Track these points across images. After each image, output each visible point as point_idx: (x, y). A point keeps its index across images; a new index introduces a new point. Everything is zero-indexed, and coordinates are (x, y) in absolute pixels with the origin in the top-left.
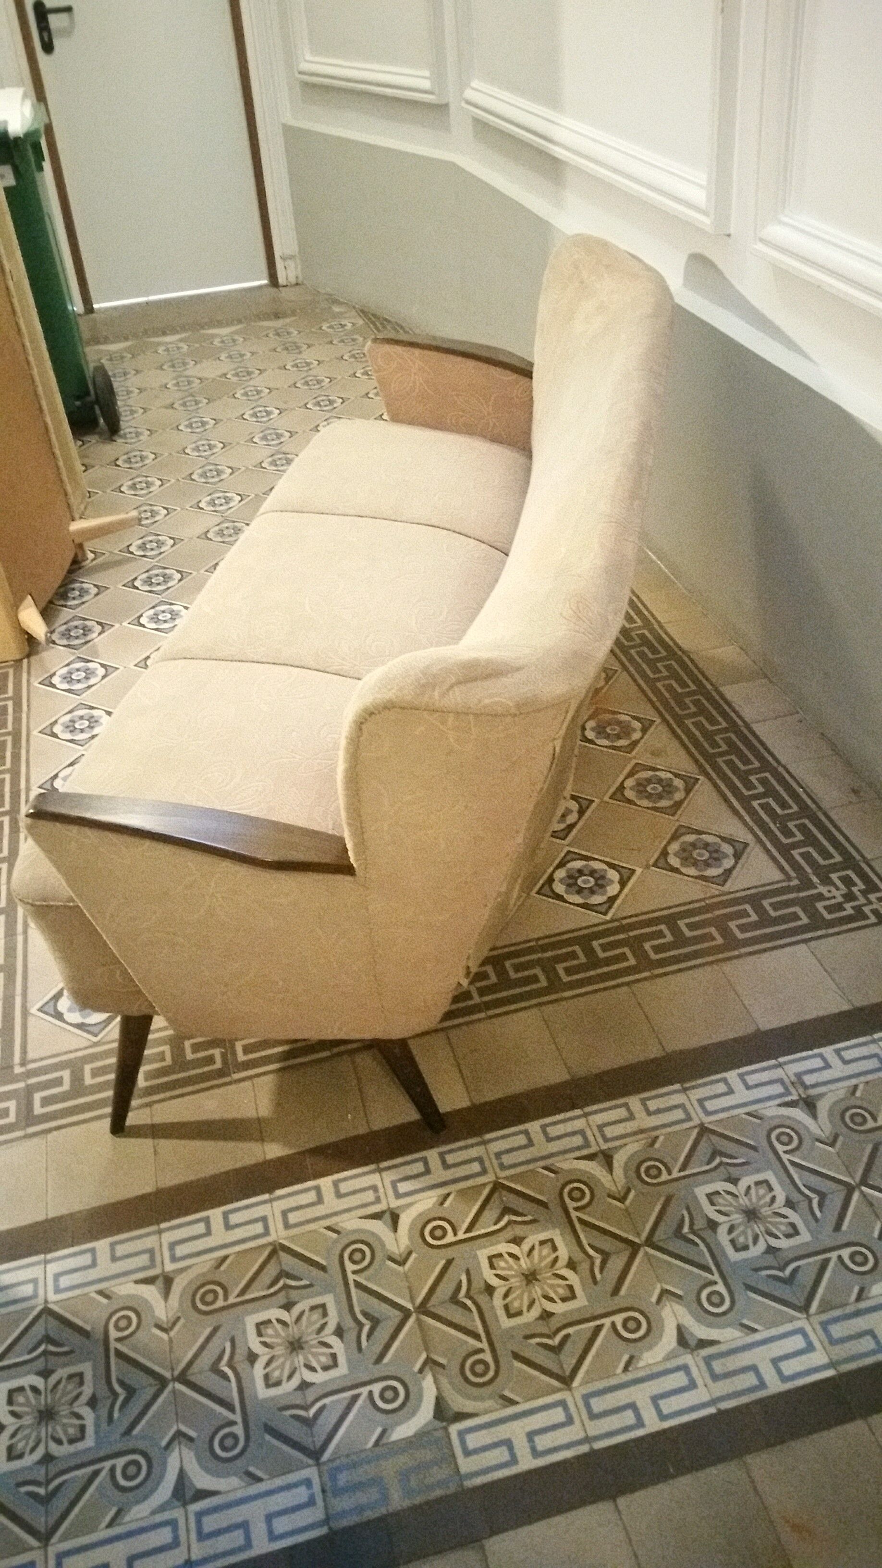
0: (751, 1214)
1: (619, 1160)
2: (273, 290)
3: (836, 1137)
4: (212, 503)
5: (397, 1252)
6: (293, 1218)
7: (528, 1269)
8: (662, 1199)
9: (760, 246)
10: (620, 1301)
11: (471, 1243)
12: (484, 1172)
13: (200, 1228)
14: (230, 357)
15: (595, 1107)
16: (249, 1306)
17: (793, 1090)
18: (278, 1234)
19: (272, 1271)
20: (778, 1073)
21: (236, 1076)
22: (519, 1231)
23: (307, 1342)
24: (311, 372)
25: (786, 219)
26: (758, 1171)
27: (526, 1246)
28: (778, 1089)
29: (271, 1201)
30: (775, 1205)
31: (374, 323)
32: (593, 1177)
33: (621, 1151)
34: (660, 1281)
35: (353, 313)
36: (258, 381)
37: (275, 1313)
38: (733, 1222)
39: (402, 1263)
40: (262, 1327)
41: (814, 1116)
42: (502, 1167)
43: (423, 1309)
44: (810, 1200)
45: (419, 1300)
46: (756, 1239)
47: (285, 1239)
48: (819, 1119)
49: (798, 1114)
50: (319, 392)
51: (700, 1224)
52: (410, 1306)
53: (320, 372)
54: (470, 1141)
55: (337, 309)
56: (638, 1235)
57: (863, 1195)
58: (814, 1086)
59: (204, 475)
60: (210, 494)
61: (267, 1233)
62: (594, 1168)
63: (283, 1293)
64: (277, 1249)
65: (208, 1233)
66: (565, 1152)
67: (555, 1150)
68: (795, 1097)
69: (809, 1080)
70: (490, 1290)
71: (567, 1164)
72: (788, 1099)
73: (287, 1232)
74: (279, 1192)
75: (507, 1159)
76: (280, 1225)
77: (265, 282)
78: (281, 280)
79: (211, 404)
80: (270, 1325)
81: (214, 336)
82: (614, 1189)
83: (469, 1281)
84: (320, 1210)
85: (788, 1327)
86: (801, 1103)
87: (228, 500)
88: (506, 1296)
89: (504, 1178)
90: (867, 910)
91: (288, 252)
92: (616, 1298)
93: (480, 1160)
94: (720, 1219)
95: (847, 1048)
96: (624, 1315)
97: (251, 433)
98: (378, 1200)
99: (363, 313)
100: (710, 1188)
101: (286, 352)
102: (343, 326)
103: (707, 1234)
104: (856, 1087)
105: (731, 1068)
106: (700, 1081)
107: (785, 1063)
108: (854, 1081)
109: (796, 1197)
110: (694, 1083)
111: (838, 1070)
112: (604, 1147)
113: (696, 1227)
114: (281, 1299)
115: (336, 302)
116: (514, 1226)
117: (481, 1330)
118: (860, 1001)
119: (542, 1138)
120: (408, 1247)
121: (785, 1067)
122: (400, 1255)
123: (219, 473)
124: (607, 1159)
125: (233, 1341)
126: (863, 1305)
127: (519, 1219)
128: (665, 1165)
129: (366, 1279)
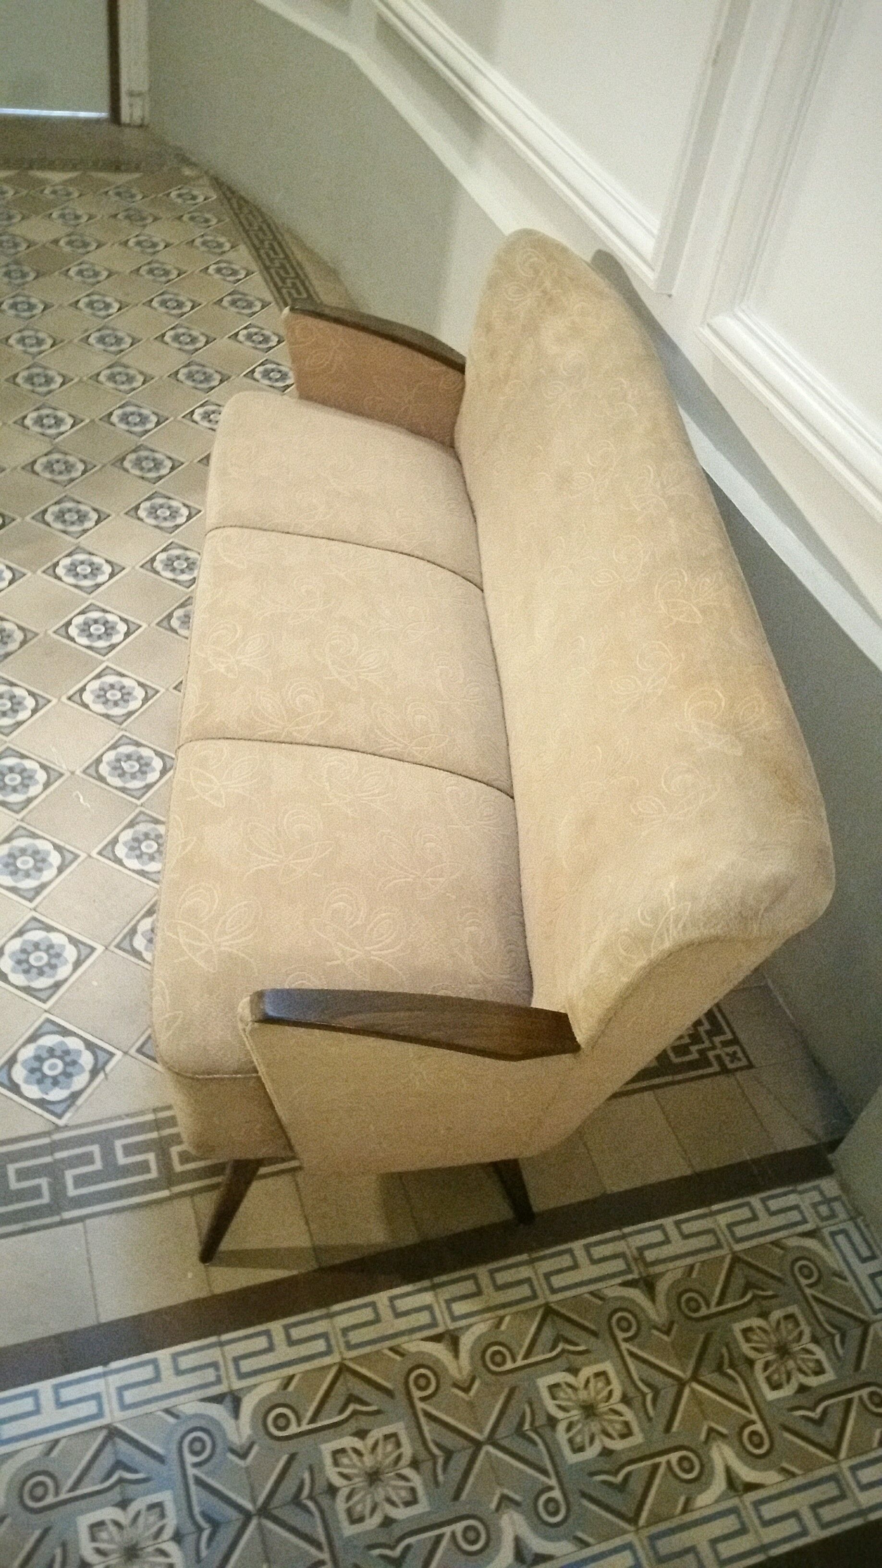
0: (589, 1410)
1: (467, 1341)
2: (114, 128)
3: (672, 1323)
4: (39, 421)
5: (238, 1443)
6: (130, 1396)
7: (371, 1468)
8: (506, 1391)
9: (707, 332)
10: (460, 1509)
11: (313, 1436)
12: (328, 1352)
13: (27, 1404)
14: (62, 216)
15: (444, 1278)
16: (82, 1504)
17: (634, 1268)
18: (114, 1415)
19: (106, 1461)
20: (620, 1246)
21: (67, 1215)
22: (363, 1423)
23: (142, 1549)
24: (157, 257)
25: (741, 315)
26: (597, 1361)
27: (370, 1440)
28: (618, 1265)
29: (105, 1375)
30: (612, 1401)
31: (229, 200)
32: (437, 1361)
33: (468, 1333)
34: (500, 1485)
35: (205, 181)
36: (96, 258)
37: (109, 1513)
38: (571, 1419)
39: (243, 1456)
40: (96, 1529)
41: (653, 1299)
42: (350, 1347)
43: (264, 1511)
44: (644, 1395)
45: (261, 1500)
46: (592, 1440)
47: (122, 1421)
48: (657, 1304)
49: (636, 1295)
50: (165, 288)
51: (541, 1420)
52: (249, 1506)
53: (167, 258)
54: (316, 1313)
55: (187, 172)
56: (481, 1431)
57: (693, 1391)
58: (654, 1263)
59: (30, 379)
60: (38, 409)
61: (100, 1414)
62: (439, 1351)
63: (117, 1489)
64: (113, 1433)
65: (37, 1411)
66: (412, 1331)
67: (403, 1327)
68: (635, 1276)
69: (650, 1255)
70: (332, 1490)
71: (414, 1346)
72: (630, 1277)
73: (123, 1413)
74: (114, 1365)
75: (355, 1337)
76: (115, 1404)
77: (104, 115)
78: (125, 117)
79: (41, 279)
80: (104, 1527)
81: (43, 182)
82: (457, 1376)
83: (313, 1481)
84: (157, 1389)
85: (618, 1542)
86: (642, 1284)
87: (59, 422)
88: (349, 1497)
89: (351, 1359)
90: (711, 1054)
91: (136, 88)
92: (457, 1503)
93: (325, 1336)
94: (560, 1415)
95: (687, 1220)
96: (465, 1523)
97: (86, 331)
98: (219, 1381)
99: (217, 183)
100: (552, 1379)
101: (127, 221)
102: (194, 198)
103: (547, 1431)
104: (692, 1267)
105: (577, 1238)
106: (548, 1252)
107: (630, 1234)
108: (689, 1261)
109: (632, 1392)
110: (542, 1253)
111: (677, 1246)
112: (452, 1326)
113: (537, 1424)
114: (115, 1495)
115: (185, 161)
116: (360, 1416)
117: (323, 1539)
118: (701, 1166)
119: (389, 1311)
120: (249, 1437)
121: (630, 1239)
122: (241, 1447)
123: (49, 381)
124: (452, 1340)
125: (64, 1545)
126: (688, 1518)
127: (364, 1409)
128: (510, 1350)
129: (206, 1473)
